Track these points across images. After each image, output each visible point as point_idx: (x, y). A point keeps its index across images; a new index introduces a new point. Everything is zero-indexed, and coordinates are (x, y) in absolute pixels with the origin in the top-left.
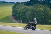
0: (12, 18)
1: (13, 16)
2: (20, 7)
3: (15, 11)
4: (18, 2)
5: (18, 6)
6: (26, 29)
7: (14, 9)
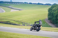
0: (48, 22)
1: (49, 19)
2: (57, 10)
3: (51, 14)
4: (55, 4)
5: (55, 8)
6: (31, 30)
7: (50, 11)
